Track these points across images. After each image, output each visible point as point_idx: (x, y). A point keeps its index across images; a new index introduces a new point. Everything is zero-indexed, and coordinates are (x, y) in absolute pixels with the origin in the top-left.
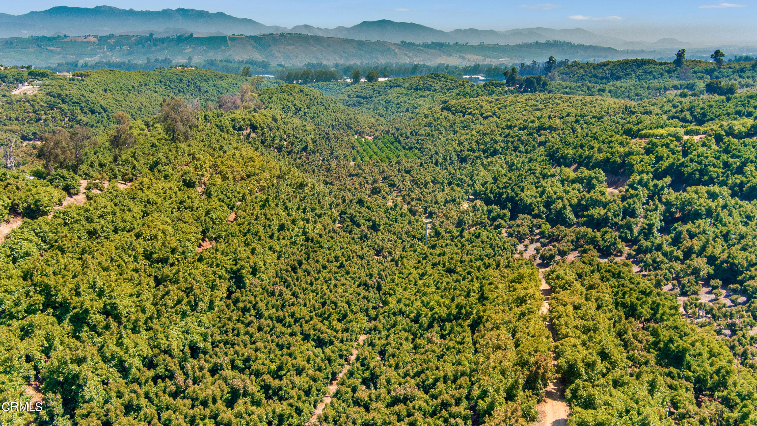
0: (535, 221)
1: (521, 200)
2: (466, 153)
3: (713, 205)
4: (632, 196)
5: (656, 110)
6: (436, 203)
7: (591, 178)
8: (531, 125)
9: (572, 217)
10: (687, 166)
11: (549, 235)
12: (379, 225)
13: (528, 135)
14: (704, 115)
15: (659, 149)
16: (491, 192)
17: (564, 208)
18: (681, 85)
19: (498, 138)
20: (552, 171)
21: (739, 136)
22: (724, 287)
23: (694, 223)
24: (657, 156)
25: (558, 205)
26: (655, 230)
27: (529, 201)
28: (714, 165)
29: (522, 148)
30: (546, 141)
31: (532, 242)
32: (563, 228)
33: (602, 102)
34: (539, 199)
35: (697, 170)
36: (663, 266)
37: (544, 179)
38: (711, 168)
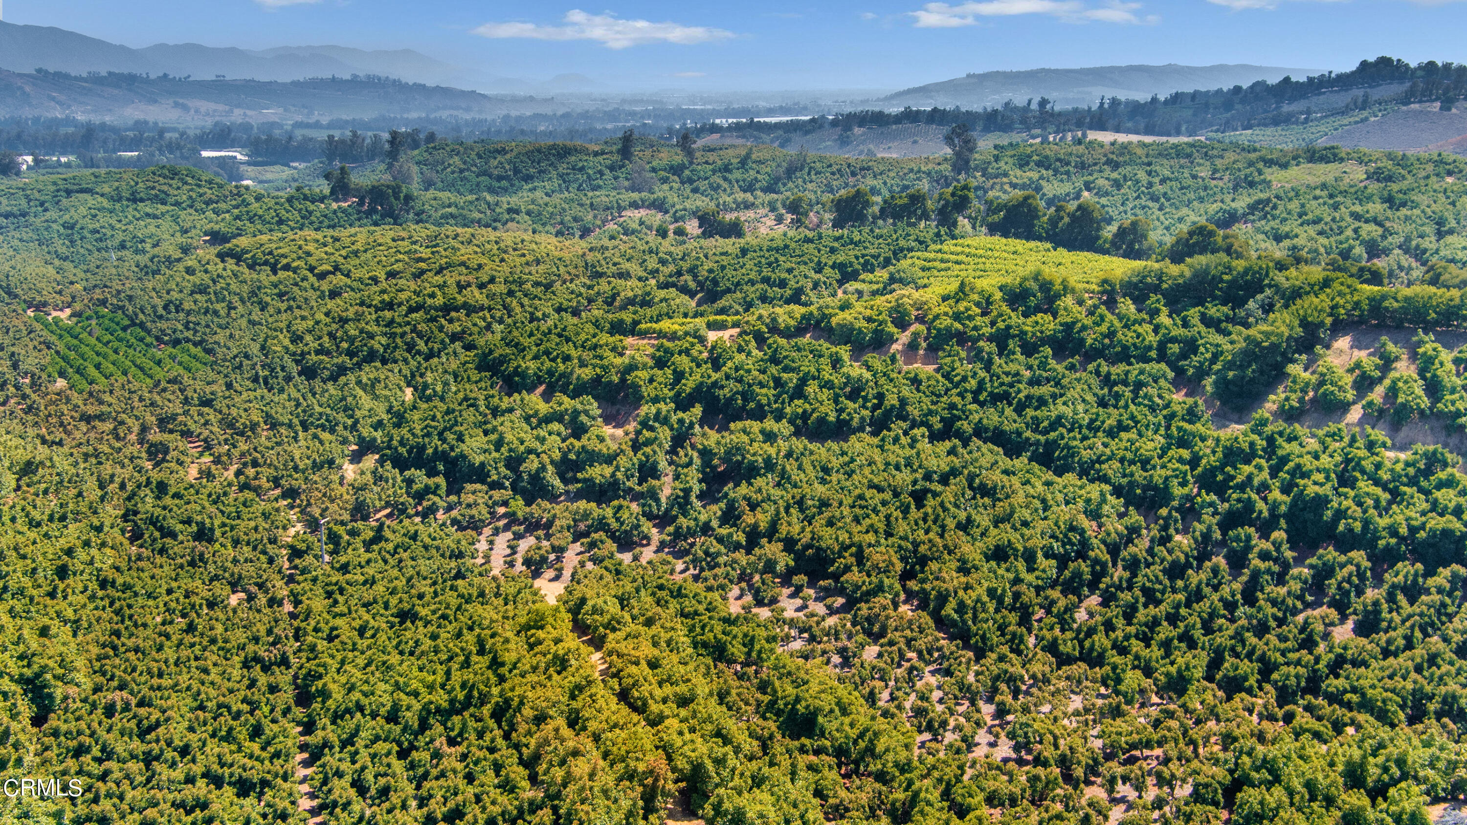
0: (497, 495)
1: (463, 456)
2: (314, 358)
3: (772, 451)
4: (648, 442)
5: (633, 267)
6: (296, 468)
7: (576, 413)
8: (429, 301)
9: (557, 482)
10: (722, 387)
11: (526, 519)
12: (212, 530)
13: (429, 320)
14: (715, 282)
15: (677, 358)
16: (402, 443)
17: (543, 468)
18: (643, 201)
19: (373, 328)
20: (506, 402)
21: (788, 334)
22: (811, 584)
23: (751, 484)
24: (675, 371)
25: (532, 464)
26: (693, 498)
27: (478, 459)
28: (761, 385)
29: (421, 345)
30: (464, 332)
31: (496, 532)
32: (546, 504)
33: (534, 246)
34: (496, 455)
35: (737, 393)
36: (722, 560)
37: (495, 416)
38: (757, 389)
